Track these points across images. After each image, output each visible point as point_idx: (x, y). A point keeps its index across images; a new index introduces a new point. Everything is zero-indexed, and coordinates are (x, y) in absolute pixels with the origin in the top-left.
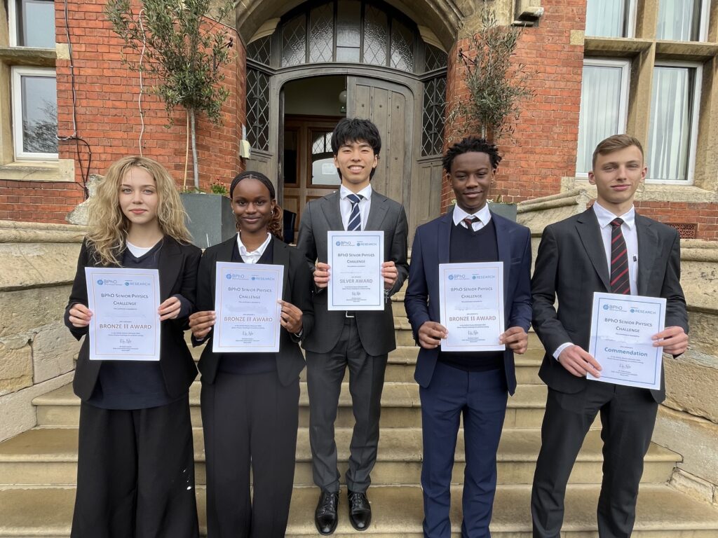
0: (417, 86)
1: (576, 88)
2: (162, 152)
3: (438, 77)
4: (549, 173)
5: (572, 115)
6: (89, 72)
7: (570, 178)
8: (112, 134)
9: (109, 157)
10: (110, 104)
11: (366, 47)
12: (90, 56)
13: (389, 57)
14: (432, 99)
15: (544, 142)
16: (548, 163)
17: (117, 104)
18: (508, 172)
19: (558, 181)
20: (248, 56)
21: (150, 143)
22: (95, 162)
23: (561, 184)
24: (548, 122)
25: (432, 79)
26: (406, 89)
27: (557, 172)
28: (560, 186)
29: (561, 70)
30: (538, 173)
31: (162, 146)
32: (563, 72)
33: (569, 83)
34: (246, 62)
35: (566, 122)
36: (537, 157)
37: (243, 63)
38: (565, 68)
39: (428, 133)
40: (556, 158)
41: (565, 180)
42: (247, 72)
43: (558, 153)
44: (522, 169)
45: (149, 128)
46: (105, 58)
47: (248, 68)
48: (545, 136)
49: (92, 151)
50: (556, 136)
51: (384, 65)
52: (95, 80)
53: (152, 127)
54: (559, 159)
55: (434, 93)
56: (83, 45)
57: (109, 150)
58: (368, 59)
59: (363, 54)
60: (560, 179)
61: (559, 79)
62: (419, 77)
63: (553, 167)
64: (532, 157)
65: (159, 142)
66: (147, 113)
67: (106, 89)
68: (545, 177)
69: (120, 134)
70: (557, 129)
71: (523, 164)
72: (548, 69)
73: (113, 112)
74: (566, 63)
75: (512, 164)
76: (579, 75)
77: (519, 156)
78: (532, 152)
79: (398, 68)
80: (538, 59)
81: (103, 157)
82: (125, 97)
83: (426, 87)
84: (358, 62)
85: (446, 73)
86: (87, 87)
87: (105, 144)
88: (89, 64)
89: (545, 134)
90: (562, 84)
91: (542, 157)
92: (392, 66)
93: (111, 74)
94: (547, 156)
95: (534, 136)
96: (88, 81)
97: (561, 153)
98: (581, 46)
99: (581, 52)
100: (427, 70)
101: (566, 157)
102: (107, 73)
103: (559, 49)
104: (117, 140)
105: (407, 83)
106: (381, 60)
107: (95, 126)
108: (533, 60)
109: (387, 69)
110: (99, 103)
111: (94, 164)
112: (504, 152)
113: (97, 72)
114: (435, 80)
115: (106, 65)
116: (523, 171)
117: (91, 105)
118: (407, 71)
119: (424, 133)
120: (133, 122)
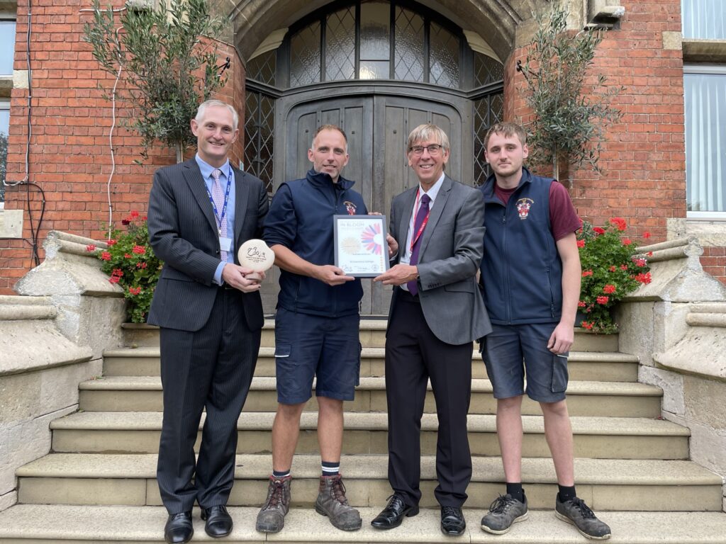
0: (465, 106)
1: (676, 102)
2: (136, 197)
3: (492, 94)
4: (649, 213)
5: (675, 137)
6: (51, 102)
7: (680, 219)
8: (73, 177)
9: (67, 206)
10: (73, 140)
11: (397, 60)
12: (52, 84)
13: (427, 70)
14: (486, 121)
15: (638, 173)
16: (647, 201)
17: (83, 140)
18: (592, 214)
19: (663, 223)
20: (247, 76)
21: (122, 187)
22: (50, 213)
23: (668, 228)
24: (641, 147)
25: (485, 96)
26: (451, 110)
27: (660, 212)
28: (666, 230)
29: (654, 82)
30: (634, 214)
31: (137, 191)
32: (657, 84)
33: (666, 97)
34: (244, 83)
35: (667, 147)
36: (630, 193)
37: (241, 85)
38: (660, 79)
39: (481, 164)
40: (657, 193)
41: (671, 223)
42: (246, 95)
43: (659, 187)
44: (611, 209)
45: (121, 169)
46: (71, 86)
47: (248, 89)
48: (639, 166)
49: (47, 198)
50: (654, 165)
51: (421, 81)
52: (56, 111)
53: (124, 167)
54: (662, 195)
55: (488, 113)
56: (46, 71)
57: (68, 197)
58: (401, 75)
59: (394, 69)
60: (665, 222)
61: (652, 92)
62: (467, 93)
63: (654, 205)
64: (623, 193)
65: (134, 186)
66: (120, 151)
67: (69, 122)
68: (645, 220)
69: (83, 177)
70: (656, 156)
71: (612, 202)
72: (637, 81)
73: (76, 149)
74: (661, 72)
75: (596, 204)
76: (679, 86)
77: (605, 192)
78: (623, 186)
79: (441, 83)
80: (622, 68)
81: (61, 206)
82: (93, 131)
83: (476, 107)
84: (387, 78)
85: (503, 88)
86: (46, 120)
87: (64, 190)
88: (51, 93)
89: (639, 163)
90: (658, 99)
91: (638, 193)
92: (432, 82)
93: (77, 104)
94: (643, 191)
95: (624, 166)
96: (48, 114)
97: (663, 187)
98: (678, 51)
99: (678, 58)
100: (477, 85)
101: (671, 192)
102: (71, 103)
103: (650, 55)
104: (80, 185)
105: (452, 103)
106: (417, 74)
107: (53, 168)
108: (615, 70)
109: (426, 86)
110: (59, 140)
111: (48, 215)
112: (584, 187)
113: (60, 102)
114: (489, 96)
115: (71, 94)
116: (612, 212)
117: (50, 141)
118: (451, 87)
119: (476, 164)
120: (101, 162)
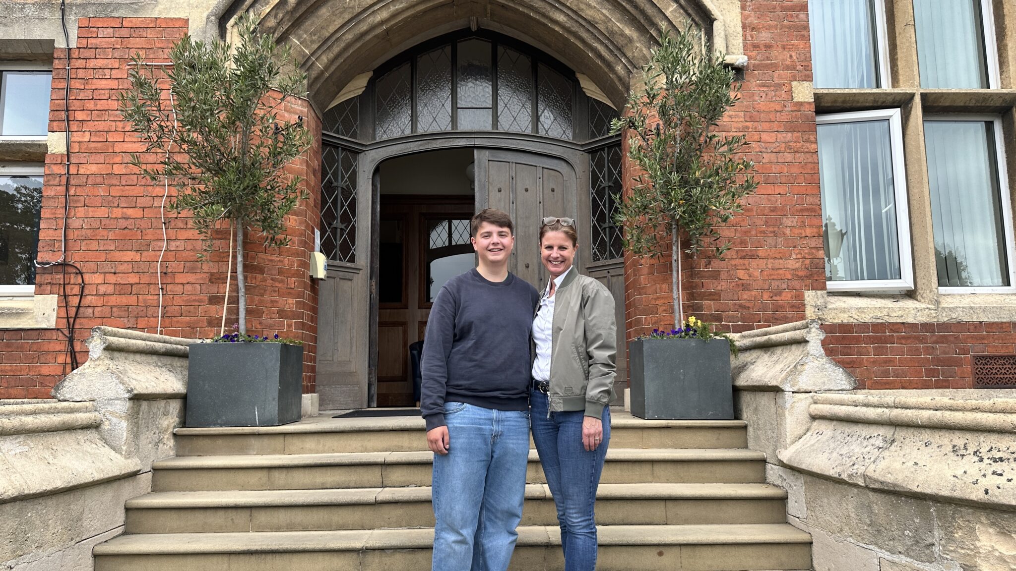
0: (580, 160)
1: (810, 160)
2: (191, 278)
3: (610, 147)
4: (784, 286)
5: (809, 200)
6: (93, 169)
7: (819, 292)
8: (118, 255)
9: (110, 289)
10: (117, 212)
11: (500, 108)
12: (95, 148)
13: (536, 119)
14: (604, 177)
15: (770, 241)
16: (781, 272)
17: (130, 212)
18: (719, 288)
19: (800, 298)
20: (323, 129)
21: (173, 266)
22: (89, 298)
23: (806, 302)
24: (772, 211)
25: (602, 148)
26: (564, 164)
27: (796, 284)
28: (804, 305)
29: (786, 137)
30: (767, 287)
31: (192, 271)
32: (787, 140)
33: (798, 155)
34: (320, 137)
35: (802, 210)
36: (762, 263)
37: (317, 141)
38: (790, 134)
39: (600, 226)
40: (792, 264)
41: (810, 297)
42: (323, 151)
43: (794, 256)
44: (740, 282)
45: (173, 245)
46: (117, 150)
47: (325, 144)
48: (771, 232)
49: (86, 281)
50: (788, 231)
51: (529, 131)
52: (99, 179)
53: (178, 243)
54: (797, 265)
55: (606, 169)
56: (87, 134)
57: (112, 279)
58: (505, 124)
59: (498, 117)
60: (803, 295)
61: (783, 149)
62: (582, 146)
63: (789, 277)
64: (754, 263)
65: (188, 264)
66: (172, 224)
67: (115, 191)
68: (779, 293)
69: (130, 256)
70: (788, 221)
71: (741, 274)
72: (765, 137)
73: (122, 223)
74: (791, 127)
75: (723, 276)
76: (812, 142)
77: (733, 262)
78: (753, 256)
79: (551, 134)
80: (748, 124)
81: (102, 289)
82: (141, 202)
83: (593, 160)
84: (489, 128)
85: (620, 140)
86: (86, 191)
87: (107, 270)
88: (93, 158)
89: (771, 229)
90: (789, 157)
91: (770, 263)
92: (542, 133)
93: (124, 171)
94: (777, 261)
95: (753, 233)
96: (89, 182)
97: (799, 256)
98: (809, 103)
99: (810, 110)
100: (594, 136)
101: (808, 262)
102: (117, 169)
103: (778, 108)
104: (126, 264)
105: (565, 156)
106: (524, 124)
107: (94, 245)
108: (740, 125)
109: (535, 137)
110: (102, 212)
111: (87, 300)
112: (709, 257)
113: (104, 169)
114: (606, 149)
115: (118, 159)
116: (743, 285)
117: (91, 214)
118: (564, 138)
119: (594, 226)
120: (149, 237)
